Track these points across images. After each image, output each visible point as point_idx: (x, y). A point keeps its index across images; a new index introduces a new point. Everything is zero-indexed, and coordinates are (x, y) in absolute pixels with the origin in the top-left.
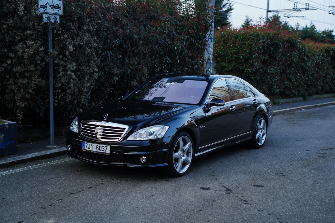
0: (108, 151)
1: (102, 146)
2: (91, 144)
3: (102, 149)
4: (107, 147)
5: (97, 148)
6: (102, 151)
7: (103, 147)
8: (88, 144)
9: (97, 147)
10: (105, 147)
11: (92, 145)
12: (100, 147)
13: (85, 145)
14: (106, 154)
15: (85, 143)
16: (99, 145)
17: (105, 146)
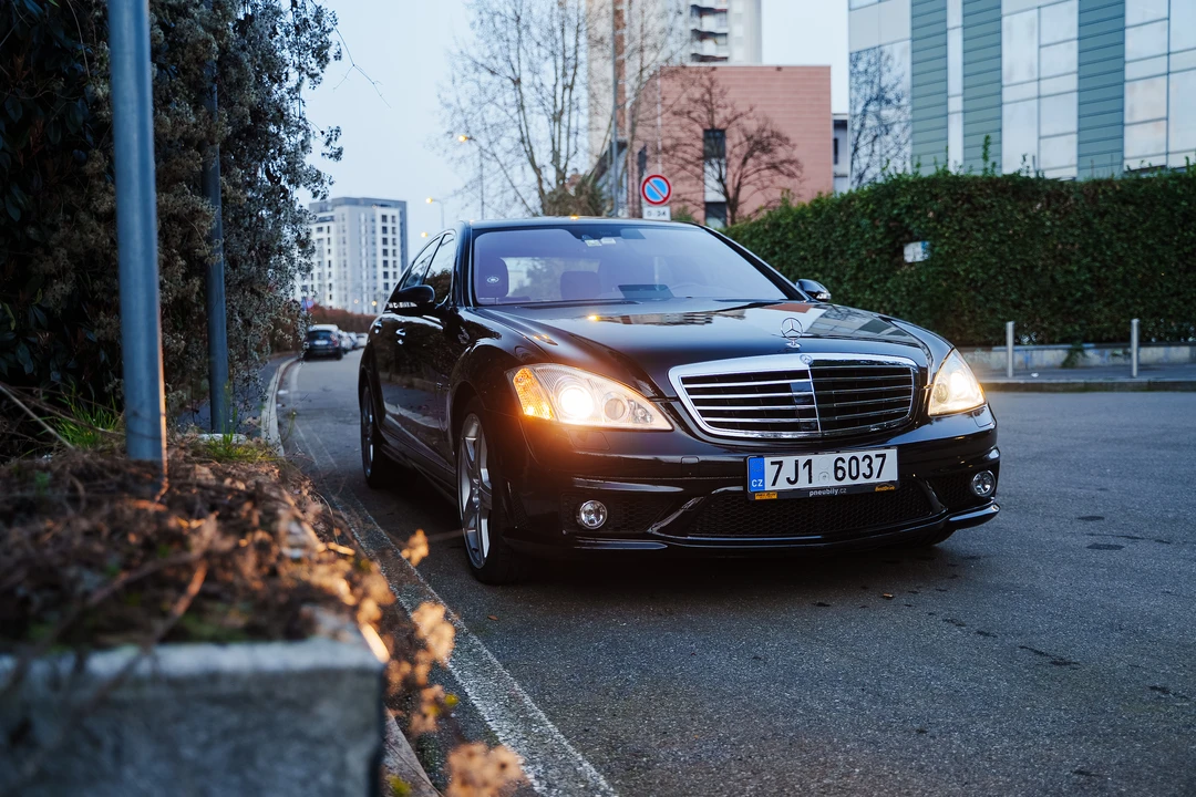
0: (890, 473)
1: (860, 455)
2: (803, 459)
3: (861, 473)
4: (884, 456)
5: (837, 469)
6: (861, 480)
7: (867, 461)
8: (789, 461)
9: (840, 464)
10: (877, 456)
11: (809, 463)
12: (854, 462)
13: (770, 471)
14: (885, 488)
15: (768, 460)
16: (847, 456)
17: (872, 453)
